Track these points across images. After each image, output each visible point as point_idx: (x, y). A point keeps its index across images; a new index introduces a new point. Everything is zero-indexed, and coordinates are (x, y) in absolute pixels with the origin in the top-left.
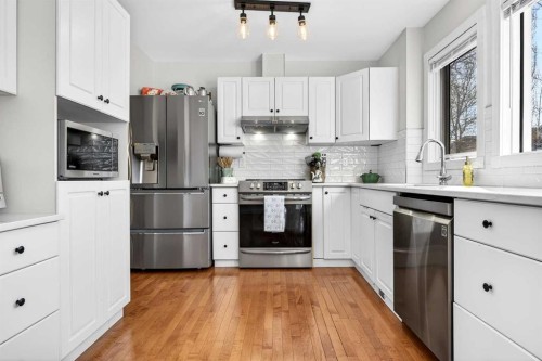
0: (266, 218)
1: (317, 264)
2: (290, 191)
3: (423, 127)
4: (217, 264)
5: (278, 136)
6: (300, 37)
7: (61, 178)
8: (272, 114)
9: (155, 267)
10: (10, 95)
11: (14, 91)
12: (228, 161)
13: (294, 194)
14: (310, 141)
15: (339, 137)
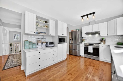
0: (89, 50)
2: (94, 45)
4: (81, 56)
5: (94, 35)
6: (93, 18)
7: (58, 43)
8: (92, 31)
9: (73, 54)
10: (54, 36)
11: (55, 35)
12: (84, 40)
13: (95, 46)
14: (100, 36)
15: (108, 34)
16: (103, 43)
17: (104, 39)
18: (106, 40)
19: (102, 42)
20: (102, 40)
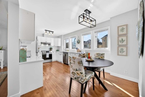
0: (47, 56)
1: (53, 61)
3: (64, 45)
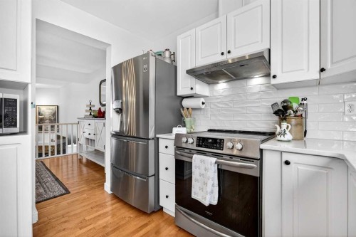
4: (164, 210)
8: (224, 57)
14: (273, 81)
15: (328, 66)
16: (289, 136)
17: (295, 106)
18: (309, 111)
19: (284, 125)
20: (282, 112)
